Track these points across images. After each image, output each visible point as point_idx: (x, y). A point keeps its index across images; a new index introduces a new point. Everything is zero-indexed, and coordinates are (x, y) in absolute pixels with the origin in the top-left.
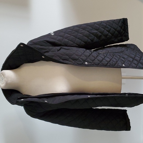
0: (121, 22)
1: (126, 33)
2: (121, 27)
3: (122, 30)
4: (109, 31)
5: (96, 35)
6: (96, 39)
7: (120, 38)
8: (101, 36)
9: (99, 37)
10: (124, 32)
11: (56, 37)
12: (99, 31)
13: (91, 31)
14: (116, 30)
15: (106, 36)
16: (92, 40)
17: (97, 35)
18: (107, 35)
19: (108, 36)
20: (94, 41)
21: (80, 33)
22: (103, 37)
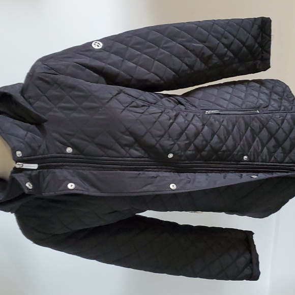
0: (256, 27)
1: (264, 52)
2: (256, 38)
3: (257, 46)
4: (228, 46)
5: (200, 55)
6: (199, 65)
7: (251, 62)
8: (210, 57)
9: (205, 60)
10: (260, 49)
11: (106, 54)
12: (207, 44)
13: (188, 44)
14: (244, 44)
15: (221, 56)
16: (191, 67)
17: (203, 54)
18: (225, 55)
19: (226, 59)
20: (196, 69)
21: (164, 48)
22: (215, 60)
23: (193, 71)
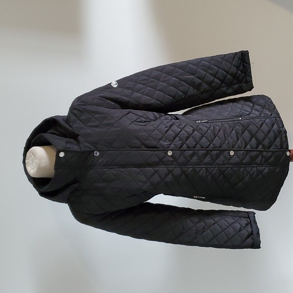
0: (236, 59)
1: (247, 77)
2: (238, 68)
3: (239, 72)
4: (215, 76)
5: (192, 84)
6: (192, 91)
7: (237, 85)
8: (200, 85)
9: (197, 87)
10: (243, 75)
11: (121, 89)
12: (196, 75)
13: (181, 77)
14: (227, 72)
15: (210, 83)
16: (185, 93)
17: (194, 82)
18: (212, 82)
19: (214, 84)
20: (189, 94)
21: (162, 81)
22: (205, 86)
23: (187, 96)
